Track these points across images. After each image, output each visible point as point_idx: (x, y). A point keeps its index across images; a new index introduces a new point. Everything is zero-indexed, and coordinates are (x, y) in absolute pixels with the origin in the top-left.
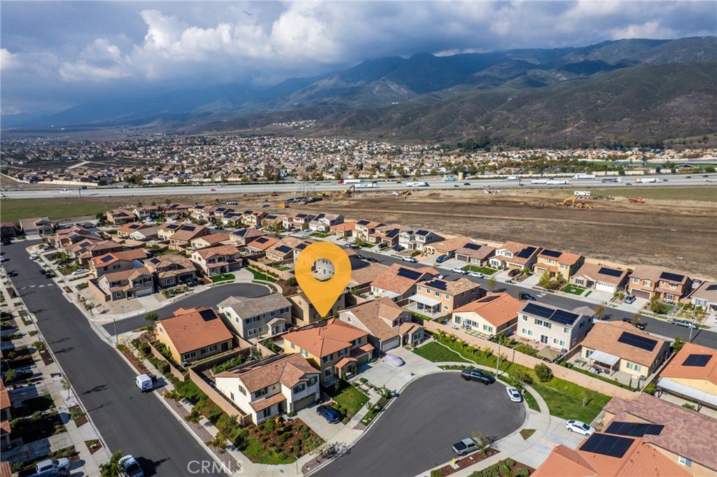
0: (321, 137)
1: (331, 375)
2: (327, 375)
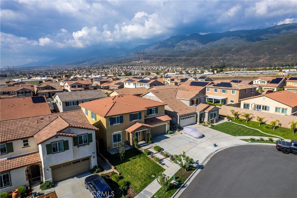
0: (152, 66)
1: (121, 142)
2: (115, 140)
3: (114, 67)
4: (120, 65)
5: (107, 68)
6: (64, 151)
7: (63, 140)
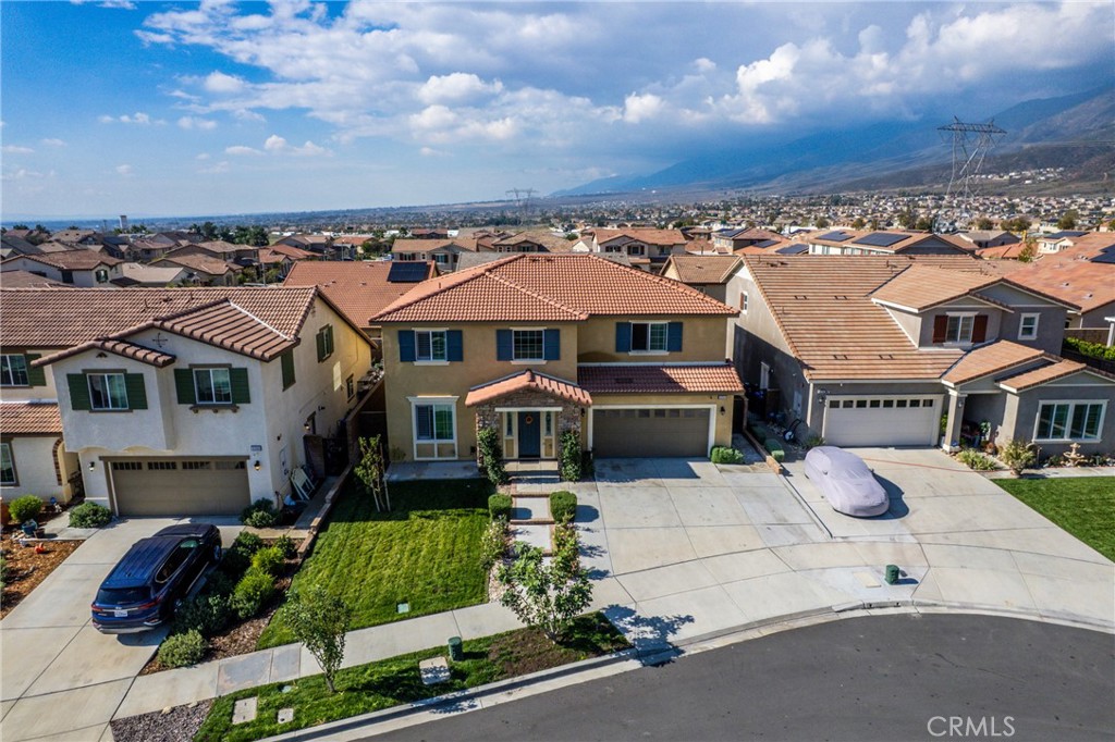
0: (1068, 195)
1: (455, 441)
2: (424, 430)
3: (879, 199)
4: (907, 189)
5: (852, 202)
6: (130, 410)
7: (125, 370)
